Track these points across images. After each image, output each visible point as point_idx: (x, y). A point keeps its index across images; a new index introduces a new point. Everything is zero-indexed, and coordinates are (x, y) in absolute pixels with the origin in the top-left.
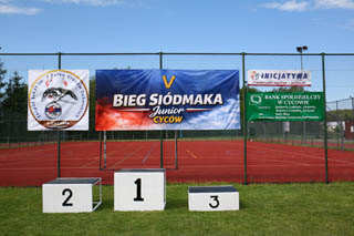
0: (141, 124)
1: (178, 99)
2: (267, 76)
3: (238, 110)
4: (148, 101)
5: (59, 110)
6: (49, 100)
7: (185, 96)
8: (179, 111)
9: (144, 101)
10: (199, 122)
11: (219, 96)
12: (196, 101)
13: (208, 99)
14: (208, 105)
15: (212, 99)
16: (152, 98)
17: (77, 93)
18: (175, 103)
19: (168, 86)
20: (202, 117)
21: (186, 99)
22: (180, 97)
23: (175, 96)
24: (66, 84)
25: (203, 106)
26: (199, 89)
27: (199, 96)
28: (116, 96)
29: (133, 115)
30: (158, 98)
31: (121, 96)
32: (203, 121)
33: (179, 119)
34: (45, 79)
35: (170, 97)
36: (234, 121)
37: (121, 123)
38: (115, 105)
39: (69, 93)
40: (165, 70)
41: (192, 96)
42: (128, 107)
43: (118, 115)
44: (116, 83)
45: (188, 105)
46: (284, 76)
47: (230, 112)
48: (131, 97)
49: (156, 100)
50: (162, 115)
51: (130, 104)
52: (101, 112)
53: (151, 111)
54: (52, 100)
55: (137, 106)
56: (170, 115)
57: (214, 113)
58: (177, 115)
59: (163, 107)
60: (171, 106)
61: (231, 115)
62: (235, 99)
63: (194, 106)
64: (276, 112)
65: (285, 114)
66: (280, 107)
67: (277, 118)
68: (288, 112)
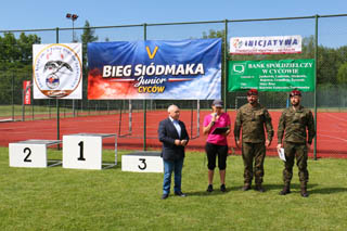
0: (126, 93)
1: (160, 69)
2: (251, 44)
3: (220, 80)
4: (133, 71)
5: (57, 80)
6: (49, 72)
7: (168, 67)
8: (161, 81)
9: (130, 71)
10: (180, 92)
11: (200, 65)
12: (178, 71)
13: (189, 69)
14: (189, 75)
15: (194, 69)
16: (137, 68)
17: (72, 65)
18: (157, 73)
19: (151, 57)
20: (183, 87)
21: (168, 69)
22: (163, 67)
23: (158, 67)
24: (62, 56)
25: (184, 76)
26: (180, 59)
27: (181, 66)
28: (105, 67)
29: (120, 85)
30: (141, 68)
31: (110, 67)
32: (184, 90)
33: (161, 89)
34: (46, 53)
35: (153, 67)
36: (215, 91)
37: (109, 92)
38: (104, 75)
39: (65, 65)
40: (149, 42)
41: (174, 66)
42: (116, 77)
43: (106, 85)
44: (105, 55)
45: (170, 75)
46: (270, 43)
47: (211, 81)
48: (119, 67)
49: (140, 71)
50: (145, 85)
51: (118, 75)
52: (92, 82)
53: (136, 81)
54: (51, 71)
55: (123, 77)
56: (153, 85)
57: (195, 83)
58: (157, 85)
59: (146, 77)
60: (153, 76)
61: (212, 85)
62: (217, 68)
63: (175, 76)
64: (260, 82)
65: (270, 84)
66: (265, 76)
67: (261, 88)
68: (273, 82)
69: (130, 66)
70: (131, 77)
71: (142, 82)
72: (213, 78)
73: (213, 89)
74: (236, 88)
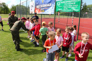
0: (39, 12)
4: (40, 7)
11: (51, 4)
19: (43, 2)
20: (47, 10)
21: (45, 6)
24: (32, 4)
27: (47, 4)
28: (37, 6)
29: (38, 10)
35: (43, 5)
37: (37, 12)
38: (37, 8)
39: (33, 6)
47: (52, 8)
58: (43, 10)
62: (54, 4)
64: (64, 8)
65: (66, 9)
66: (65, 6)
67: (64, 10)
68: (67, 8)
69: (40, 5)
70: (40, 8)
71: (41, 9)
73: (53, 11)
74: (57, 10)
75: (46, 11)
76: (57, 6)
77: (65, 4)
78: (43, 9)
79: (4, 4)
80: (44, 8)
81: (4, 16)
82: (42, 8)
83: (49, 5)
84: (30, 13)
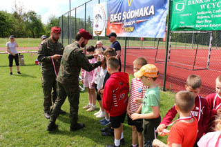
6: (96, 21)
8: (133, 23)
9: (120, 17)
11: (152, 7)
12: (140, 14)
14: (145, 17)
15: (148, 11)
17: (102, 16)
18: (131, 17)
19: (129, 5)
21: (137, 13)
22: (134, 12)
28: (111, 16)
30: (125, 14)
32: (143, 30)
33: (132, 29)
35: (130, 13)
38: (111, 21)
41: (138, 10)
47: (159, 21)
48: (116, 15)
51: (115, 20)
53: (123, 24)
55: (118, 21)
56: (129, 26)
62: (164, 8)
63: (139, 18)
64: (197, 19)
65: (206, 21)
66: (203, 13)
67: (197, 26)
68: (209, 19)
69: (120, 14)
70: (121, 21)
71: (125, 24)
72: (160, 18)
73: (160, 27)
74: (175, 26)
75: (139, 30)
76: (174, 13)
77: (202, 7)
78: (129, 23)
79: (32, 15)
80: (132, 19)
81: (31, 42)
82: (127, 20)
83: (146, 11)
84: (94, 35)
